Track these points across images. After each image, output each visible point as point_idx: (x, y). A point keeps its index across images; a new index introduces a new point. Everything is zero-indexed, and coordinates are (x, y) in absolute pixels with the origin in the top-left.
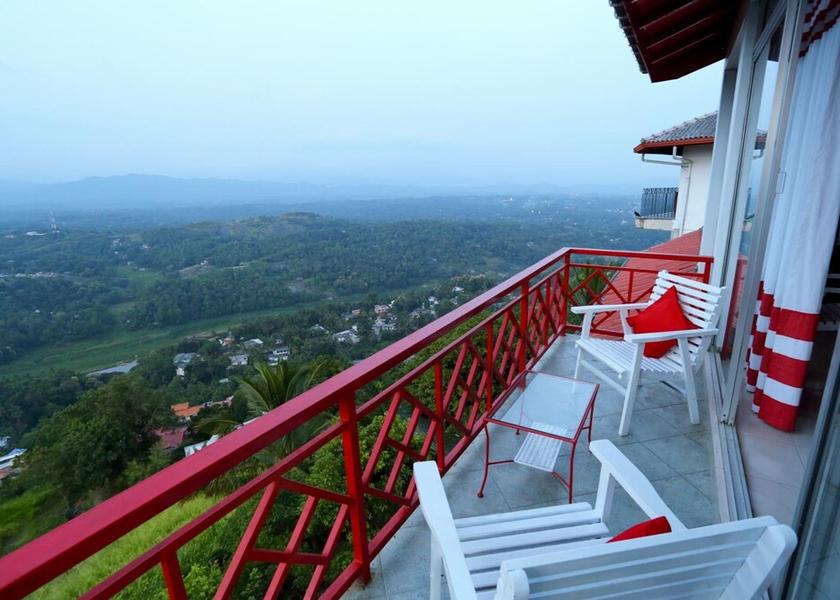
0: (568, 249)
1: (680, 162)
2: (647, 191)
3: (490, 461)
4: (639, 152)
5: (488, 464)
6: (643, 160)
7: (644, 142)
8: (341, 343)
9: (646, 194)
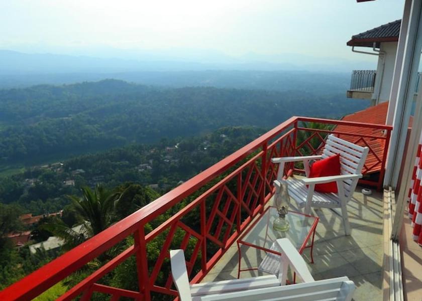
0: (296, 117)
1: (378, 53)
2: (355, 72)
3: (241, 270)
4: (350, 45)
5: (240, 271)
6: (353, 50)
7: (354, 38)
8: (141, 172)
9: (355, 74)
